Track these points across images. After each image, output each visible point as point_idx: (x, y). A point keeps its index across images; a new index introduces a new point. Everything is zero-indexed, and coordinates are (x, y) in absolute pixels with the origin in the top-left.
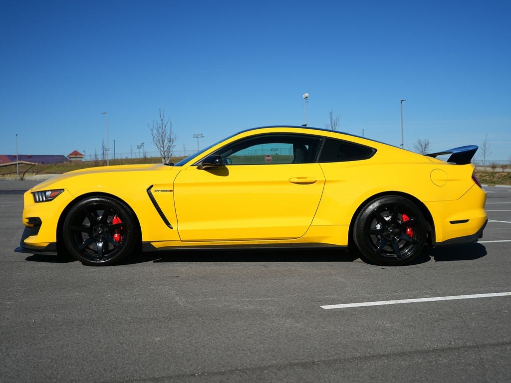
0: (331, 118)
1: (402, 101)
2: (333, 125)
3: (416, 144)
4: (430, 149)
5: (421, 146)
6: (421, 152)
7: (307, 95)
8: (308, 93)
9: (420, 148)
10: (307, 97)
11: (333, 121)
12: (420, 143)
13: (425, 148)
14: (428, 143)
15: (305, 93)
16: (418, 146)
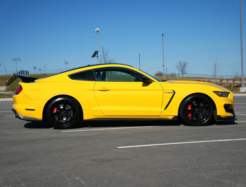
0: (103, 52)
1: (163, 35)
2: (104, 56)
3: (178, 64)
4: (187, 67)
5: (181, 65)
6: (181, 70)
7: (98, 29)
8: (99, 28)
9: (180, 67)
10: (98, 31)
11: (104, 53)
12: (180, 63)
13: (184, 67)
14: (186, 63)
15: (97, 28)
16: (179, 66)
